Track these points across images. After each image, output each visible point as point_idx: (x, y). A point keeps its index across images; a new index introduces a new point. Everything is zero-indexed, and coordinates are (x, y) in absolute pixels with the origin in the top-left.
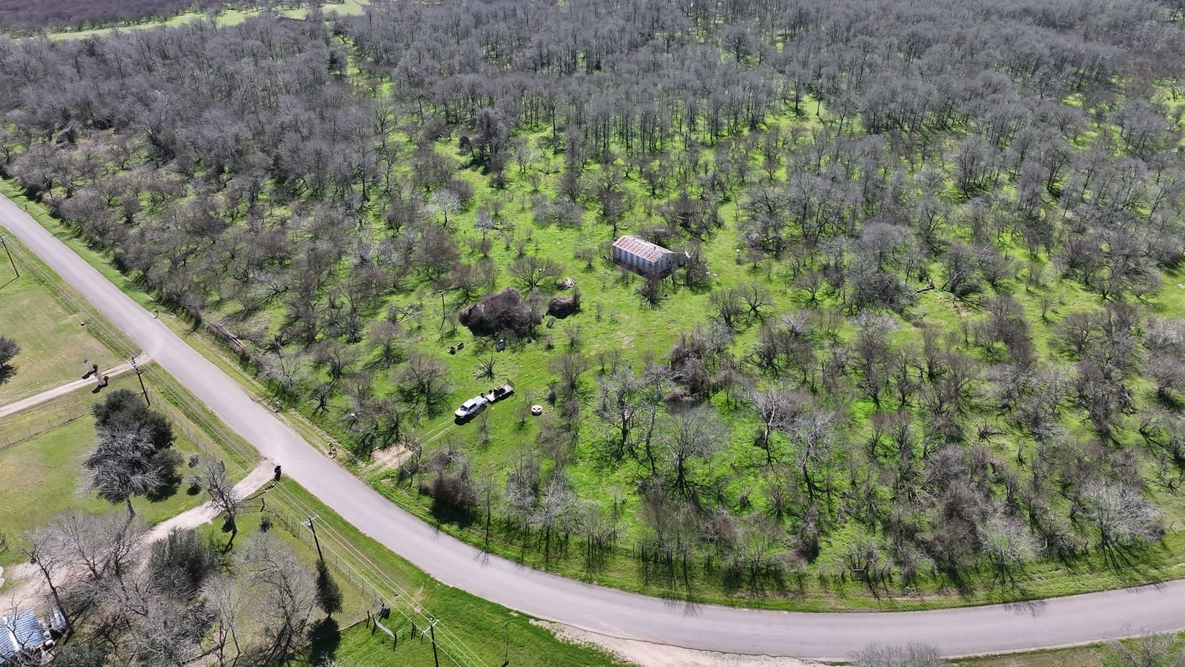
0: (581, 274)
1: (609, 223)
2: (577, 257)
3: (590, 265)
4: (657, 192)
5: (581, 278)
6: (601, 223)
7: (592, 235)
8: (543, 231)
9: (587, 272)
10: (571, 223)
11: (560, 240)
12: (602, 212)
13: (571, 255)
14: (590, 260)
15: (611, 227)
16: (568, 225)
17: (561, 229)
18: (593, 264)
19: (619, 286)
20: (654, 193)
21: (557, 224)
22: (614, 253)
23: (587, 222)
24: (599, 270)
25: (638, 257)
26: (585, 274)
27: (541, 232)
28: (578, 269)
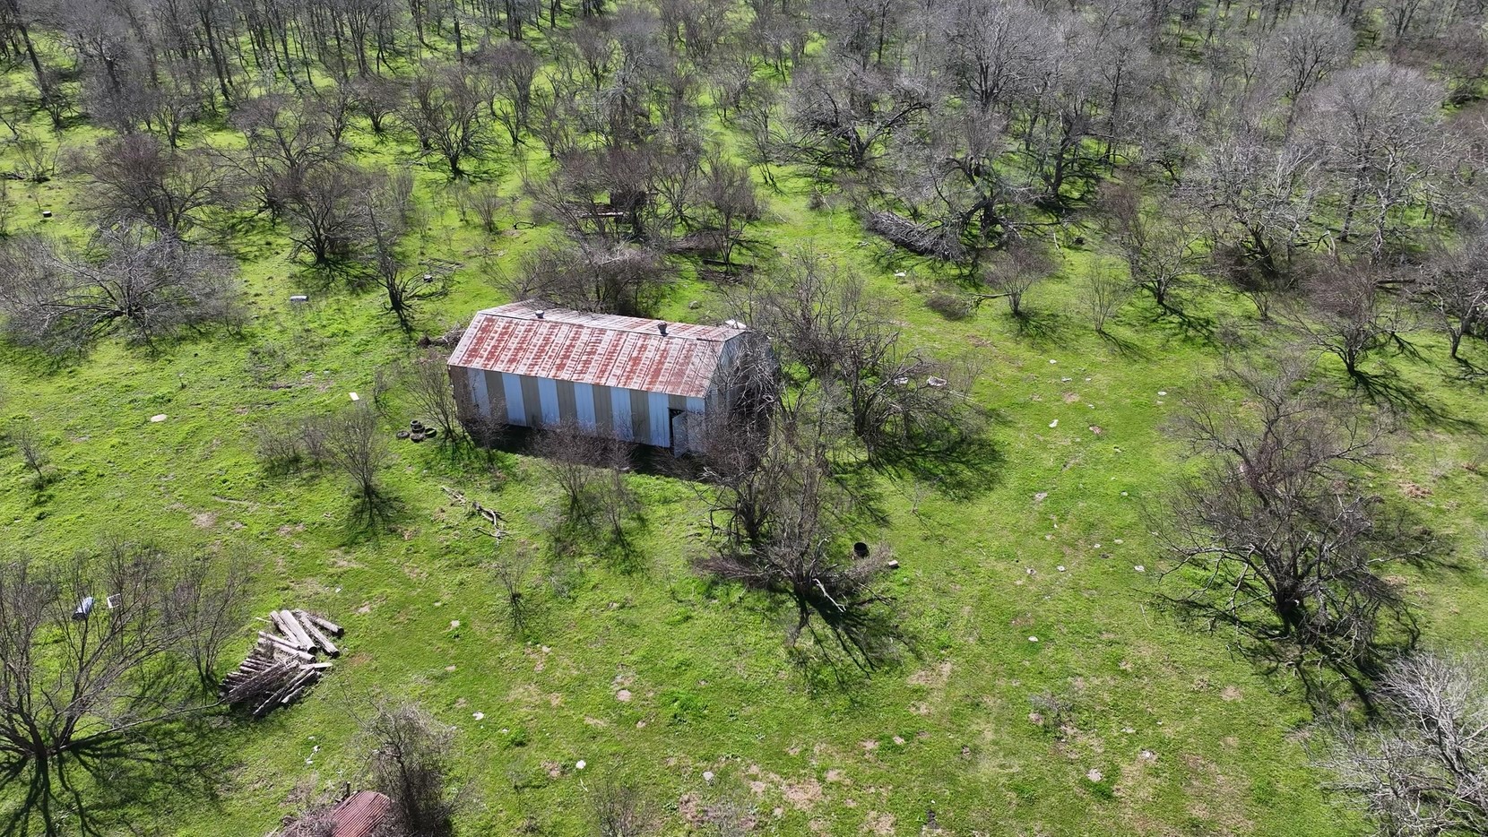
0: (345, 562)
1: (359, 286)
2: (282, 465)
3: (369, 491)
4: (466, 165)
5: (357, 587)
6: (325, 290)
7: (311, 347)
8: (62, 381)
9: (371, 534)
10: (192, 322)
11: (162, 401)
12: (309, 257)
13: (244, 465)
14: (362, 464)
15: (377, 299)
16: (179, 330)
17: (154, 355)
18: (382, 480)
19: (589, 566)
20: (458, 173)
21: (124, 336)
22: (463, 395)
23: (265, 303)
24: (431, 506)
25: (601, 392)
26: (366, 551)
27: (48, 390)
28: (316, 529)
